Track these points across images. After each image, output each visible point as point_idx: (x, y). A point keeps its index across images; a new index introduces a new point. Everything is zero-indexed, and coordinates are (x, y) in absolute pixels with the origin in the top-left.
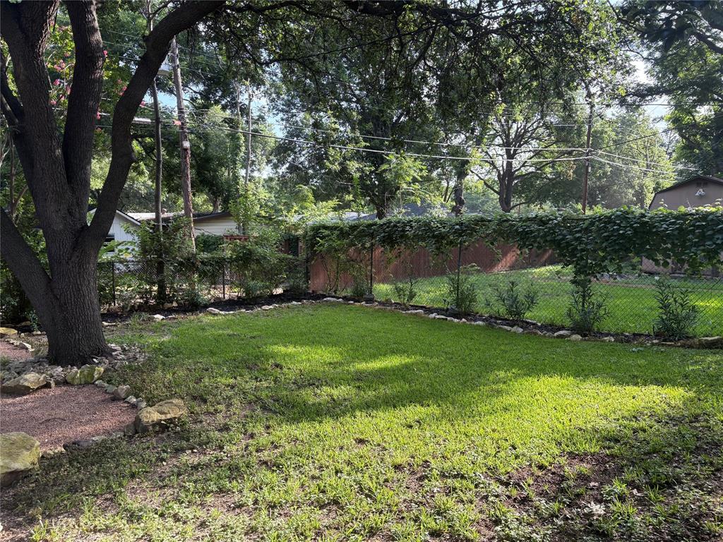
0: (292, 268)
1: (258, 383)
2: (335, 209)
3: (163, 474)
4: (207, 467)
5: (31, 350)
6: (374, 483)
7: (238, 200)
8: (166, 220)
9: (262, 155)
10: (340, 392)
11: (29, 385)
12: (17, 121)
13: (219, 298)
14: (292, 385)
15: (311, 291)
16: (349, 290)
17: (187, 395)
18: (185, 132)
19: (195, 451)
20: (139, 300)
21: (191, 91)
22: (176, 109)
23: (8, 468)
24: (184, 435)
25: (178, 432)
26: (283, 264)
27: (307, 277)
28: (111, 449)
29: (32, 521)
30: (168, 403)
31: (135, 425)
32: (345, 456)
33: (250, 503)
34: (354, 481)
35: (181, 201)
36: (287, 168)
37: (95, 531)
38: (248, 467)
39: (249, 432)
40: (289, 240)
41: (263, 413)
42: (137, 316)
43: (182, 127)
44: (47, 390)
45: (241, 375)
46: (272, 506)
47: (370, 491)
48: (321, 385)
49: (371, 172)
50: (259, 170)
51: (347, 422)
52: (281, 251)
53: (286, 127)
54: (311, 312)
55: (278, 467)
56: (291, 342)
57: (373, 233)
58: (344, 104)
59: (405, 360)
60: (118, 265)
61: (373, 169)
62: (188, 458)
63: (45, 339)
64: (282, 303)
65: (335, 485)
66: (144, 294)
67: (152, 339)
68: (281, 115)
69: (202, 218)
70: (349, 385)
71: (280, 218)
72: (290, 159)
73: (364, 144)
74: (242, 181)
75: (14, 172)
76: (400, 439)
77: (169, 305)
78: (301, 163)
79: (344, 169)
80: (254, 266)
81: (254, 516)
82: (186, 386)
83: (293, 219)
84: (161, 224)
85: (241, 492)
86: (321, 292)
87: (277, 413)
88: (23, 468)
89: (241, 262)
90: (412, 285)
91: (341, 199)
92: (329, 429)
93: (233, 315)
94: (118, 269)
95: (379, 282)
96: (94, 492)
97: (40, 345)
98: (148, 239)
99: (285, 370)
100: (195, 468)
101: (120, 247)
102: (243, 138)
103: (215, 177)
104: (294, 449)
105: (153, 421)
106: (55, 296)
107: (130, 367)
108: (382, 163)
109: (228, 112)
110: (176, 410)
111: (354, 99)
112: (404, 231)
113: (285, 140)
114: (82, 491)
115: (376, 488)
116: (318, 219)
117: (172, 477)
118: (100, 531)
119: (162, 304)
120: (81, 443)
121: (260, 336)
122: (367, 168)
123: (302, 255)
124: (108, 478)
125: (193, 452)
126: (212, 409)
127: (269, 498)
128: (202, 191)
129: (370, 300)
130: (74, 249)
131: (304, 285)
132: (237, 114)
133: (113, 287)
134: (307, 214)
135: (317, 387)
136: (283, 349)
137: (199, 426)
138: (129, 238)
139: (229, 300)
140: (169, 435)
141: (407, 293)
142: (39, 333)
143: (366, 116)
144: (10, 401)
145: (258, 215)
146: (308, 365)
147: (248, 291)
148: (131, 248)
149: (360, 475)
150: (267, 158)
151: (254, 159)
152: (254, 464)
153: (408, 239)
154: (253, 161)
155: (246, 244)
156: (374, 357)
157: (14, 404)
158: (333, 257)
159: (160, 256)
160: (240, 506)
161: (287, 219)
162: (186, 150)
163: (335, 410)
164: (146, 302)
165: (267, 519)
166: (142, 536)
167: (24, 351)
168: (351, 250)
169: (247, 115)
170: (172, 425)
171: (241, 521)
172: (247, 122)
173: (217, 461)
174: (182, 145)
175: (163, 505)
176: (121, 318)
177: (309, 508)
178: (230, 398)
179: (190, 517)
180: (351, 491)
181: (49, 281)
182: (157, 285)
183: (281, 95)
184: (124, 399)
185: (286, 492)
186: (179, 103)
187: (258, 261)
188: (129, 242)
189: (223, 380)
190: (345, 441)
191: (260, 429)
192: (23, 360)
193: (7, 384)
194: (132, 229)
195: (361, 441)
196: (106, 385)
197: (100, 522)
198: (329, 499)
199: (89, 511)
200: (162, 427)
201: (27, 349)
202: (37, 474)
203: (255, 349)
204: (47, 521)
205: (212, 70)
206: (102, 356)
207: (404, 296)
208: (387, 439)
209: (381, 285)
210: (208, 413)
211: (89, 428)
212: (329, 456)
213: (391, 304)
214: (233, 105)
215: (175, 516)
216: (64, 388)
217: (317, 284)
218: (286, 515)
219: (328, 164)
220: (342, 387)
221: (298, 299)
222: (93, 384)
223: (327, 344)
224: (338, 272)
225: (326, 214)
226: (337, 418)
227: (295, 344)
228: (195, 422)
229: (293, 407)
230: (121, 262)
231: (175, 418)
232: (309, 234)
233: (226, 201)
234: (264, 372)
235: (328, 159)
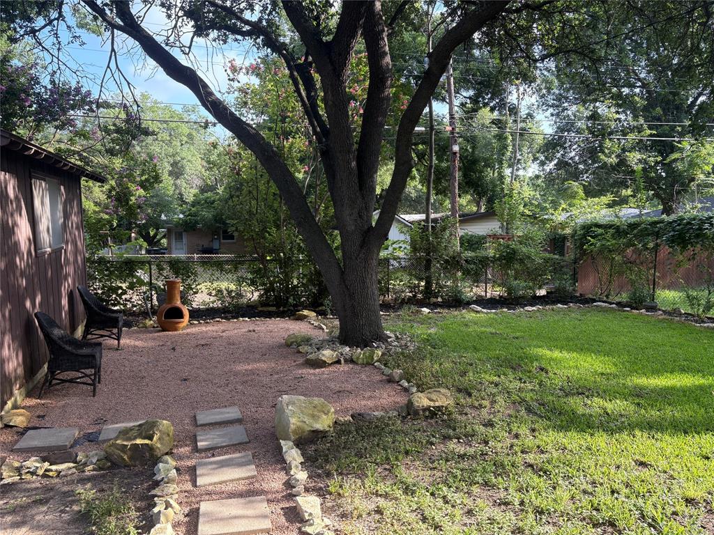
0: (557, 269)
1: (522, 385)
2: (609, 206)
3: (432, 457)
4: (472, 458)
5: (326, 331)
6: (660, 514)
7: (503, 200)
8: (435, 221)
9: (528, 153)
10: (616, 406)
11: (326, 360)
12: (324, 140)
13: (482, 296)
14: (559, 391)
15: (578, 295)
16: (624, 295)
17: (453, 386)
18: (454, 137)
19: (461, 441)
20: (408, 294)
21: (461, 97)
22: (448, 115)
23: (312, 427)
24: (450, 424)
25: (445, 421)
26: (548, 264)
27: (575, 279)
28: (388, 425)
29: (329, 475)
30: (436, 391)
31: (407, 407)
32: (623, 476)
33: (517, 503)
34: (634, 505)
35: (447, 203)
36: (555, 165)
37: (377, 495)
38: (513, 466)
39: (514, 432)
40: (554, 239)
41: (528, 415)
42: (406, 308)
43: (452, 132)
44: (338, 366)
45: (504, 374)
46: (539, 512)
47: (653, 520)
48: (592, 396)
49: (657, 163)
50: (524, 168)
51: (625, 440)
52: (546, 250)
53: (556, 123)
54: (579, 317)
55: (545, 472)
56: (556, 347)
57: (659, 231)
58: (626, 91)
59: (698, 381)
60: (392, 262)
61: (659, 159)
62: (454, 446)
63: (337, 322)
64: (547, 305)
65: (611, 506)
66: (413, 288)
67: (421, 330)
68: (551, 110)
69: (468, 218)
70: (626, 400)
71: (546, 217)
72: (559, 155)
73: (648, 132)
74: (508, 180)
75: (318, 183)
76: (694, 470)
77: (435, 300)
78: (571, 158)
79: (622, 162)
80: (517, 266)
81: (520, 516)
82: (451, 378)
83: (560, 217)
84: (430, 224)
85: (506, 489)
86: (591, 296)
87: (543, 417)
88: (322, 429)
89: (504, 261)
90: (710, 293)
91: (616, 194)
92: (603, 445)
93: (495, 314)
94: (392, 265)
95: (664, 288)
96: (375, 460)
97: (333, 327)
98: (418, 239)
99: (550, 374)
100: (462, 457)
101: (394, 246)
102: (511, 137)
103: (481, 178)
104: (562, 457)
105: (423, 406)
106: (346, 286)
107: (402, 353)
108: (672, 152)
109: (496, 113)
110: (443, 399)
111: (639, 84)
112: (700, 229)
113: (555, 136)
114: (366, 458)
115: (662, 519)
116: (589, 216)
117: (441, 462)
118: (381, 495)
119: (427, 298)
120: (365, 416)
121: (523, 337)
122: (652, 159)
123: (570, 256)
124: (386, 451)
125: (459, 442)
126: (476, 404)
127: (537, 502)
128: (467, 192)
129: (652, 308)
130: (361, 247)
131: (571, 288)
132: (505, 114)
133: (388, 281)
134: (575, 212)
135: (588, 397)
136: (548, 353)
137: (464, 418)
138: (402, 237)
139: (491, 298)
140: (437, 422)
141: (703, 302)
142: (331, 317)
143: (653, 100)
144: (312, 371)
145: (523, 214)
146: (576, 372)
147: (509, 291)
148: (403, 246)
149: (640, 500)
150: (534, 155)
151: (520, 157)
152: (519, 465)
153: (707, 238)
154: (519, 160)
155: (510, 243)
156: (656, 372)
157: (314, 374)
158: (605, 258)
159: (428, 254)
160: (506, 504)
161: (554, 217)
162: (455, 153)
163: (610, 425)
164: (415, 296)
165: (534, 523)
166: (416, 509)
167: (321, 331)
168: (629, 251)
169: (516, 114)
170: (440, 413)
171: (507, 519)
172: (515, 121)
173: (482, 454)
174: (452, 149)
175: (434, 485)
176: (393, 309)
177: (580, 523)
178: (494, 395)
179: (458, 502)
180: (631, 516)
181: (343, 273)
182: (424, 281)
183: (553, 89)
184: (398, 382)
185: (555, 500)
186: (451, 109)
187: (521, 261)
188: (402, 241)
189: (487, 377)
190: (622, 460)
191: (524, 431)
192: (321, 338)
193: (310, 357)
194: (405, 229)
195: (642, 464)
196: (383, 367)
197: (381, 488)
198: (603, 519)
199: (372, 476)
200: (432, 413)
201: (323, 329)
202: (332, 436)
203: (518, 350)
204: (340, 478)
205: (483, 73)
206: (380, 341)
207: (699, 305)
208: (675, 466)
209: (667, 292)
210: (473, 407)
211: (370, 403)
212: (603, 473)
213: (680, 315)
214: (502, 105)
215: (444, 497)
216: (351, 366)
217: (586, 286)
218: (554, 524)
219: (602, 157)
220: (618, 401)
221: (564, 302)
222: (373, 365)
223: (597, 352)
224: (611, 275)
225: (598, 211)
226: (612, 434)
227: (561, 349)
228: (461, 414)
229: (560, 414)
230: (395, 259)
231: (443, 406)
232: (579, 233)
233: (490, 201)
234: (528, 374)
235: (603, 152)
